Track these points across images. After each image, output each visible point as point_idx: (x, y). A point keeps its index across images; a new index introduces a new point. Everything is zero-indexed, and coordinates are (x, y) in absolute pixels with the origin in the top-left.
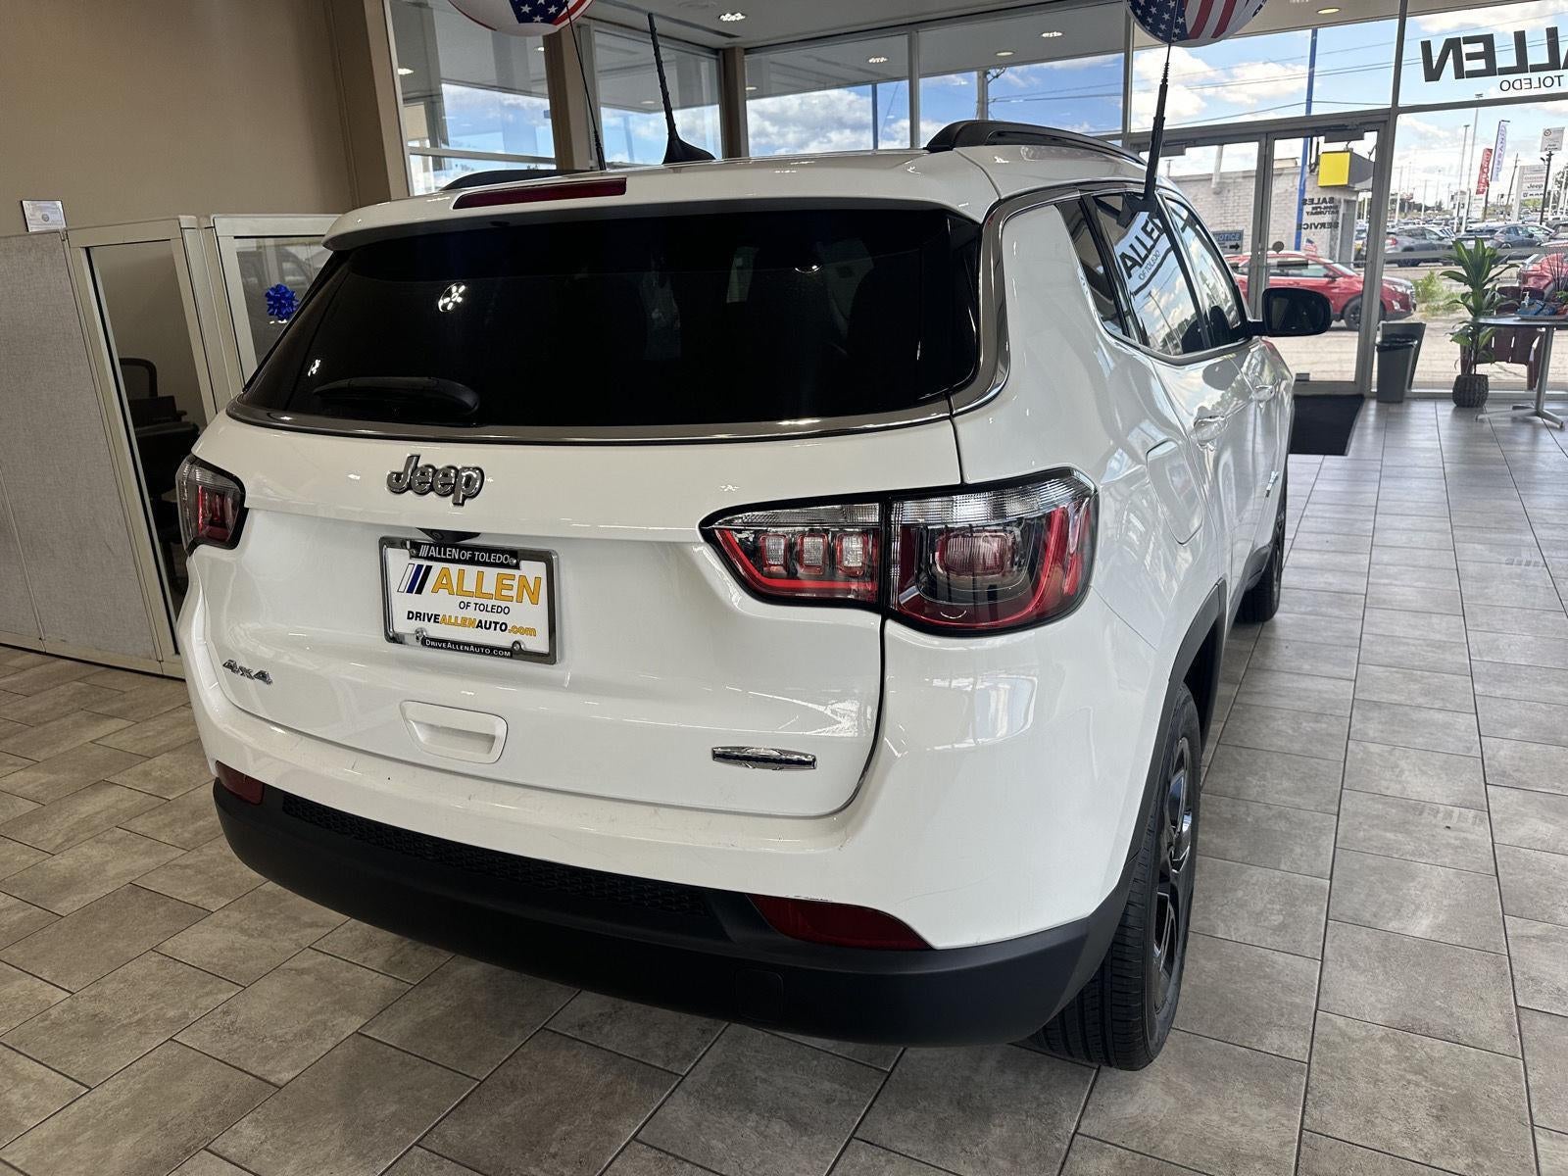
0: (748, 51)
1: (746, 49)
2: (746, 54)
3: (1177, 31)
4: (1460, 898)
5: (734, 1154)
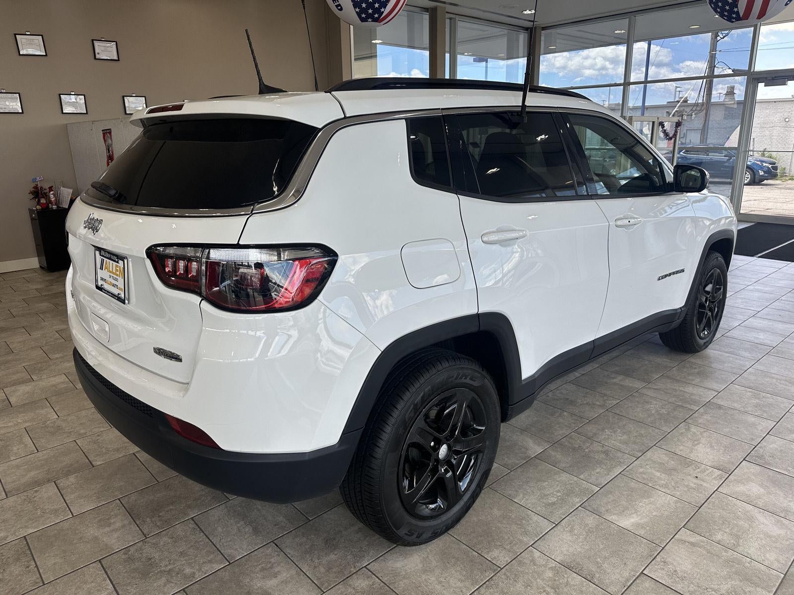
1: (543, 28)
2: (542, 30)
3: (734, 16)
4: (666, 513)
5: (222, 535)
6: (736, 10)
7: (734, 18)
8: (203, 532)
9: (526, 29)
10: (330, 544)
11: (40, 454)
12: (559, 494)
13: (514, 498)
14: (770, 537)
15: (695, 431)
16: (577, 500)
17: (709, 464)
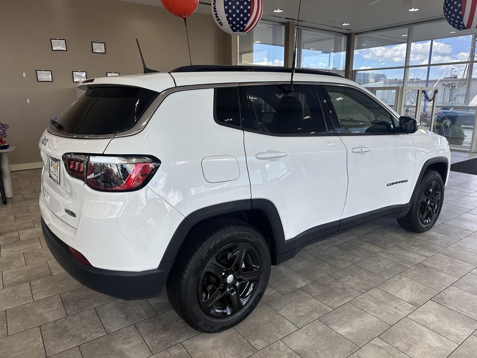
0: (356, 34)
1: (356, 33)
2: (356, 35)
3: (461, 26)
4: (369, 328)
5: (108, 318)
6: (462, 23)
7: (461, 28)
8: (98, 315)
9: (346, 34)
10: (165, 328)
11: (27, 267)
12: (306, 311)
13: (279, 311)
14: (431, 347)
15: (405, 280)
16: (317, 315)
17: (406, 300)
